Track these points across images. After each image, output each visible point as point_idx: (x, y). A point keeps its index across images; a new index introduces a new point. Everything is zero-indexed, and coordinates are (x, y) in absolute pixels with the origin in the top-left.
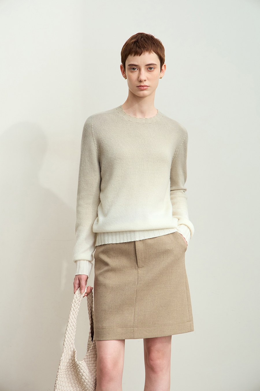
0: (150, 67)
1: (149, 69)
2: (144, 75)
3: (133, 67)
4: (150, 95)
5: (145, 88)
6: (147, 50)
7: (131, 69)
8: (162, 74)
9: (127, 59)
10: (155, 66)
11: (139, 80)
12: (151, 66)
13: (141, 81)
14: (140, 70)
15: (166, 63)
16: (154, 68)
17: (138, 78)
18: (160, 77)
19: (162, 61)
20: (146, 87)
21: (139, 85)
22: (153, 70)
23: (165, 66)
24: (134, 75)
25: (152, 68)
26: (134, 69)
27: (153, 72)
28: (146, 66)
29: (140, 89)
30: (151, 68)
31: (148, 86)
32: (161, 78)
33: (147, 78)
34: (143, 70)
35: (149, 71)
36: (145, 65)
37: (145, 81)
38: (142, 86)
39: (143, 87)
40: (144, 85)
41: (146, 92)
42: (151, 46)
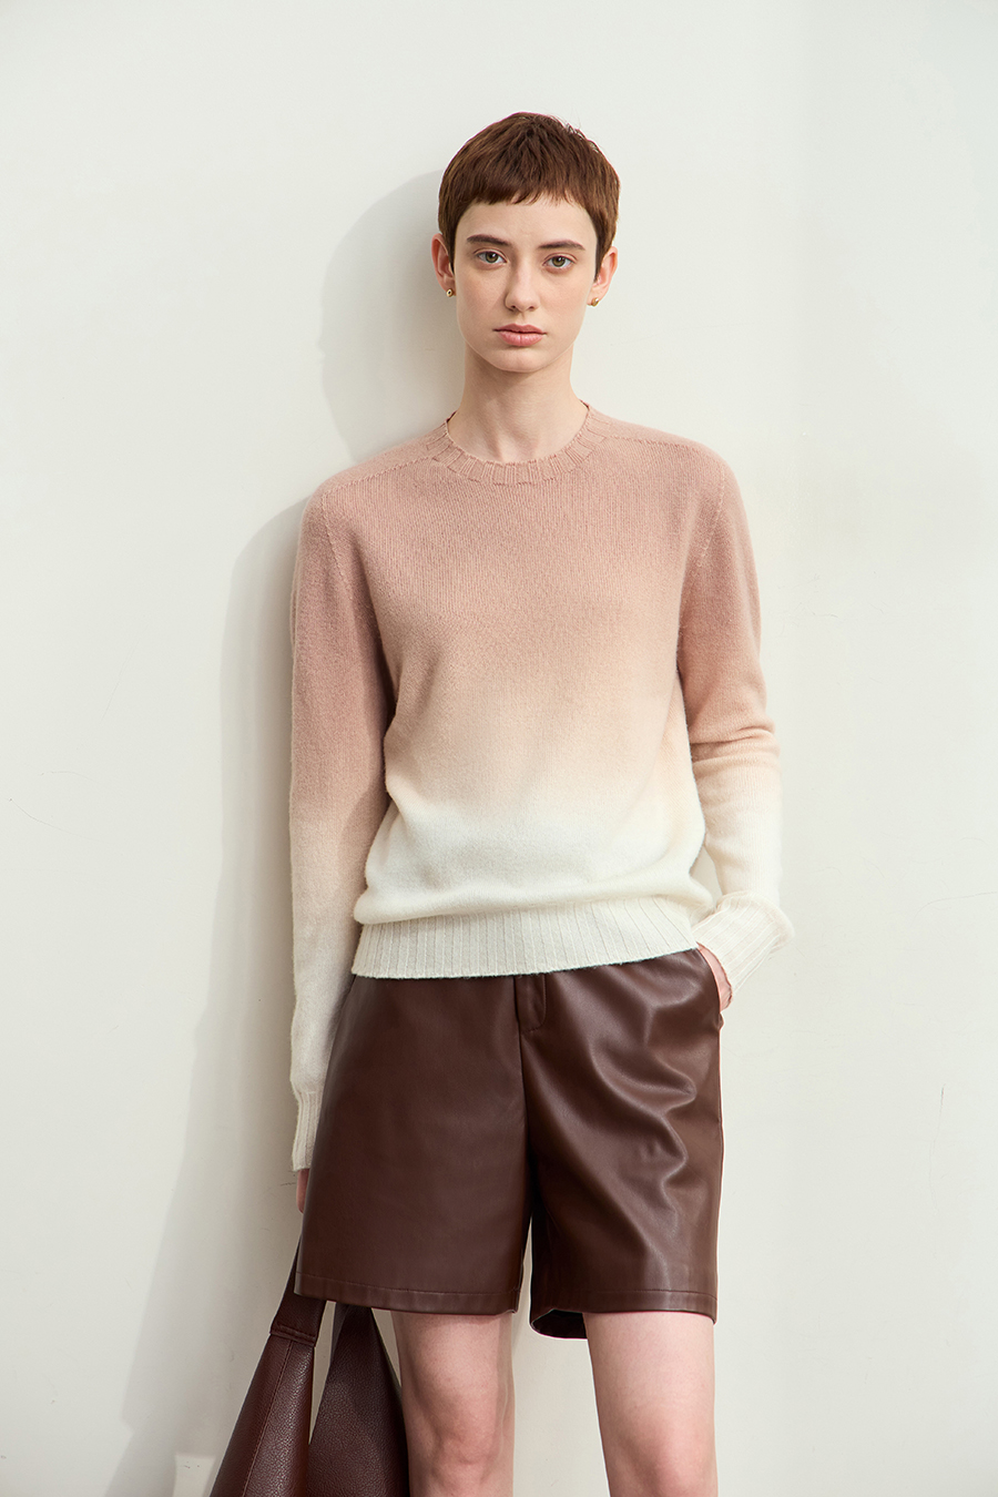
0: (556, 256)
1: (551, 263)
2: (531, 284)
3: (491, 250)
4: (544, 367)
5: (527, 337)
6: (551, 187)
7: (478, 256)
8: (598, 288)
9: (466, 214)
10: (576, 252)
11: (509, 304)
12: (560, 252)
13: (514, 310)
14: (515, 262)
15: (617, 243)
16: (571, 261)
17: (506, 294)
18: (590, 301)
19: (604, 229)
20: (535, 335)
21: (505, 323)
22: (569, 269)
23: (613, 255)
24: (491, 284)
25: (564, 260)
26: (490, 256)
27: (567, 278)
28: (543, 251)
29: (508, 340)
30: (558, 260)
31: (543, 330)
32: (593, 303)
33: (542, 299)
34: (528, 264)
35: (549, 271)
36: (539, 244)
37: (532, 308)
38: (519, 328)
39: (521, 333)
40: (525, 327)
41: (528, 357)
42: (568, 175)
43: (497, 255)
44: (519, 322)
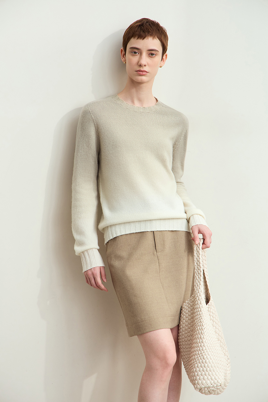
0: (151, 53)
1: (150, 55)
2: (145, 59)
3: (136, 51)
4: (148, 82)
5: (144, 73)
6: (151, 35)
7: (132, 52)
8: (162, 63)
9: (129, 42)
10: (157, 52)
11: (139, 64)
12: (153, 52)
13: (140, 66)
14: (141, 54)
16: (155, 55)
17: (138, 62)
18: (160, 66)
19: (164, 49)
20: (146, 73)
21: (138, 69)
22: (155, 57)
23: (166, 55)
24: (135, 59)
25: (154, 54)
26: (135, 52)
27: (154, 59)
28: (149, 51)
29: (139, 73)
30: (152, 54)
31: (148, 71)
32: (161, 67)
33: (148, 64)
34: (144, 54)
35: (150, 57)
36: (148, 49)
37: (145, 66)
38: (141, 70)
39: (142, 72)
40: (143, 70)
41: (144, 78)
42: (156, 32)
43: (137, 52)
44: (142, 69)
